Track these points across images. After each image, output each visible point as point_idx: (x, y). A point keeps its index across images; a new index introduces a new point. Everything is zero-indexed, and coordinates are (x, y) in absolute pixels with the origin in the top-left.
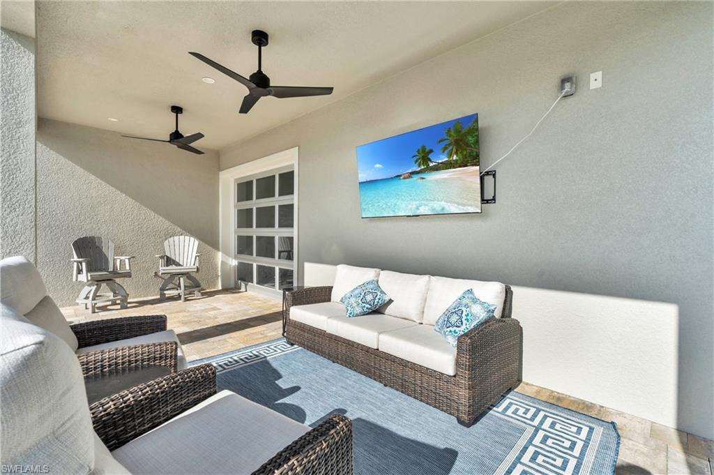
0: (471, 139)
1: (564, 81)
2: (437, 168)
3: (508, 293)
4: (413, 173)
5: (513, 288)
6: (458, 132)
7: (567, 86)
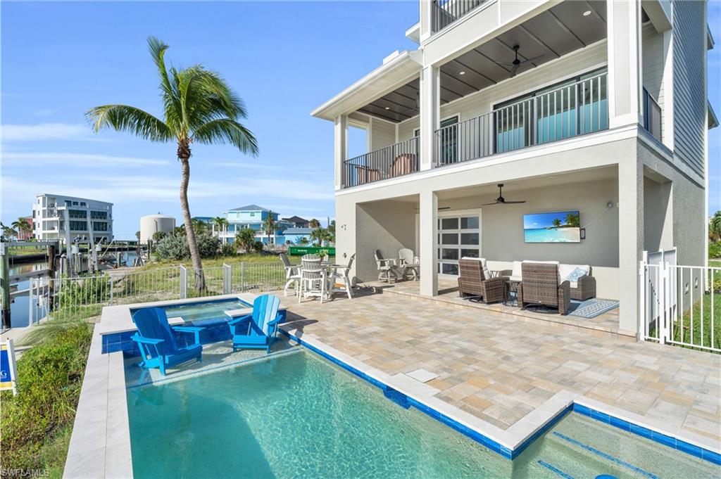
0: (576, 219)
1: (608, 204)
2: (563, 227)
3: (591, 269)
4: (552, 228)
5: (593, 267)
6: (572, 216)
7: (610, 205)
